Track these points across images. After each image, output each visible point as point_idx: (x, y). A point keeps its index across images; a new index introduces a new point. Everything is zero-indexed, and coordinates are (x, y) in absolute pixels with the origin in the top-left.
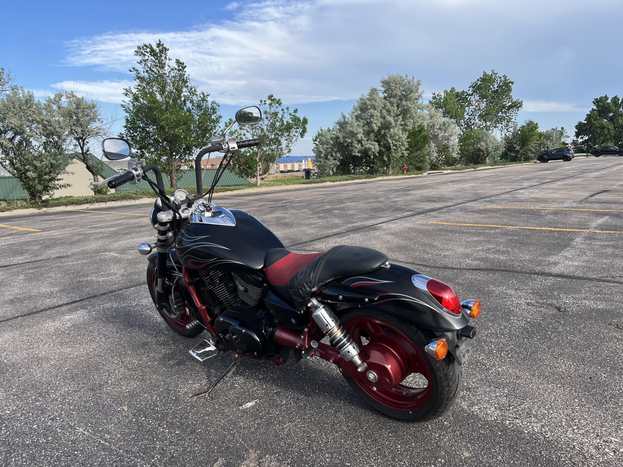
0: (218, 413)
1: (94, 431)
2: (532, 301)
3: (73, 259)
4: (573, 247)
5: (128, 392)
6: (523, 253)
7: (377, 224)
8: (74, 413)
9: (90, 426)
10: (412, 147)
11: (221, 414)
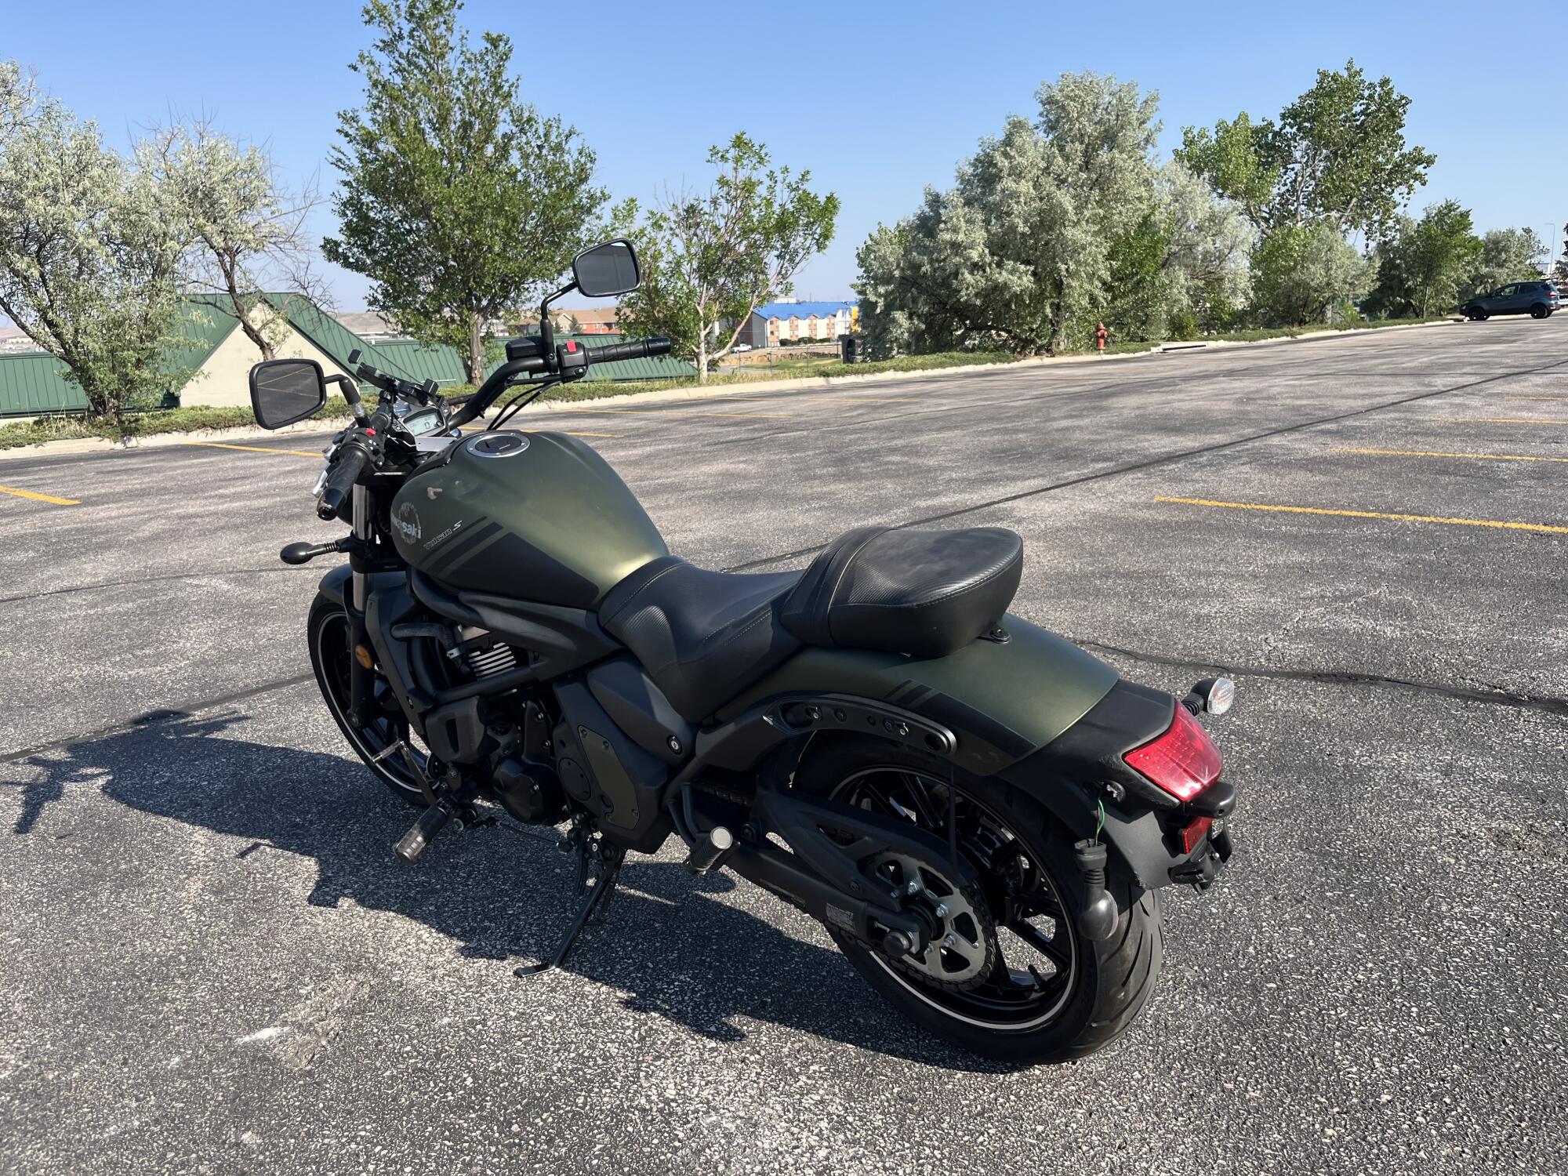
10: (1121, 280)
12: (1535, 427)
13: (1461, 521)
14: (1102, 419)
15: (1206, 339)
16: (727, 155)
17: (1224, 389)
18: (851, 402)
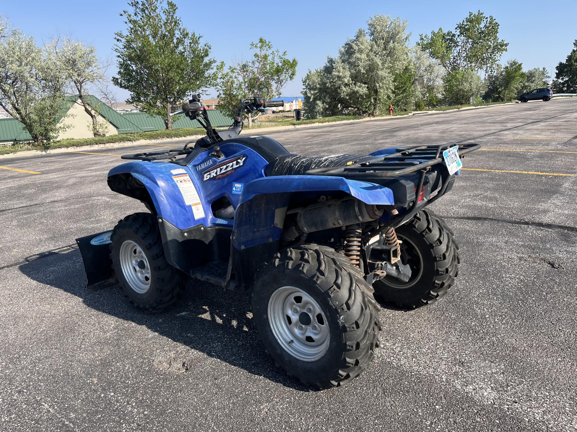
0: (192, 389)
1: (60, 409)
2: (524, 256)
3: (66, 204)
4: (562, 194)
5: (101, 360)
6: (511, 200)
8: (42, 384)
9: (56, 402)
10: (398, 89)
11: (195, 389)
12: (541, 140)
13: (514, 172)
14: (394, 139)
15: (428, 110)
16: (257, 45)
17: (435, 128)
18: (305, 134)
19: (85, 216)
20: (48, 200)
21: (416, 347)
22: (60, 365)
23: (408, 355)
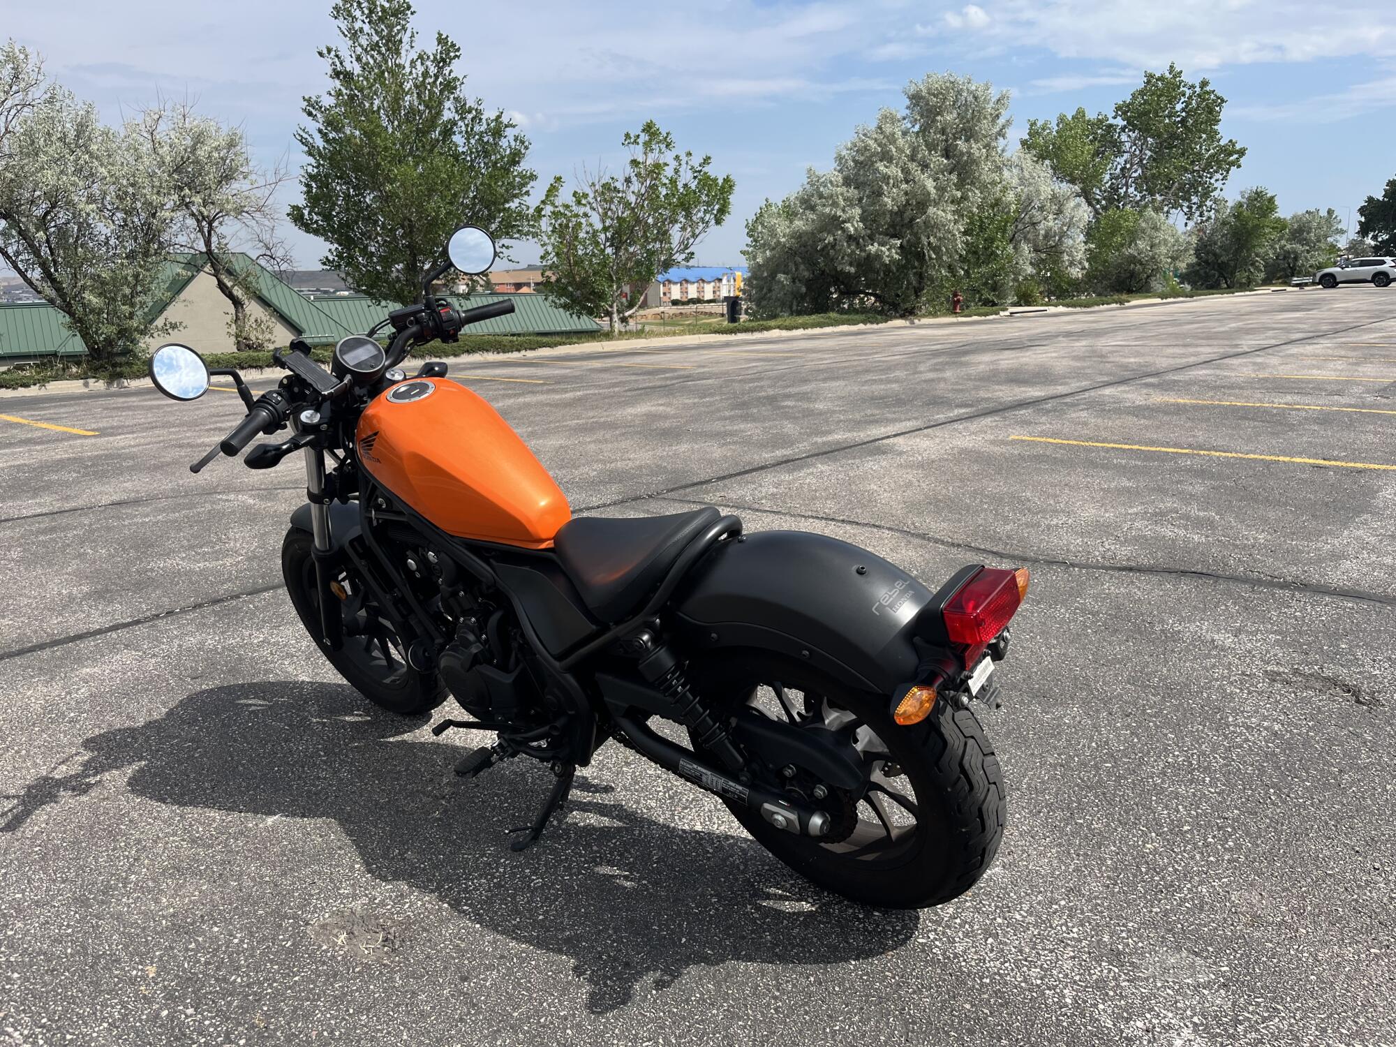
0: (398, 1005)
2: (1282, 669)
3: (148, 510)
4: (1377, 515)
5: (173, 915)
6: (1249, 527)
7: (883, 439)
8: (16, 975)
10: (976, 252)
11: (407, 1006)
12: (1324, 382)
13: (1256, 456)
14: (963, 371)
15: (1047, 305)
16: (639, 140)
18: (746, 355)
19: (188, 541)
20: (105, 500)
21: (997, 907)
22: (68, 926)
23: (976, 927)
